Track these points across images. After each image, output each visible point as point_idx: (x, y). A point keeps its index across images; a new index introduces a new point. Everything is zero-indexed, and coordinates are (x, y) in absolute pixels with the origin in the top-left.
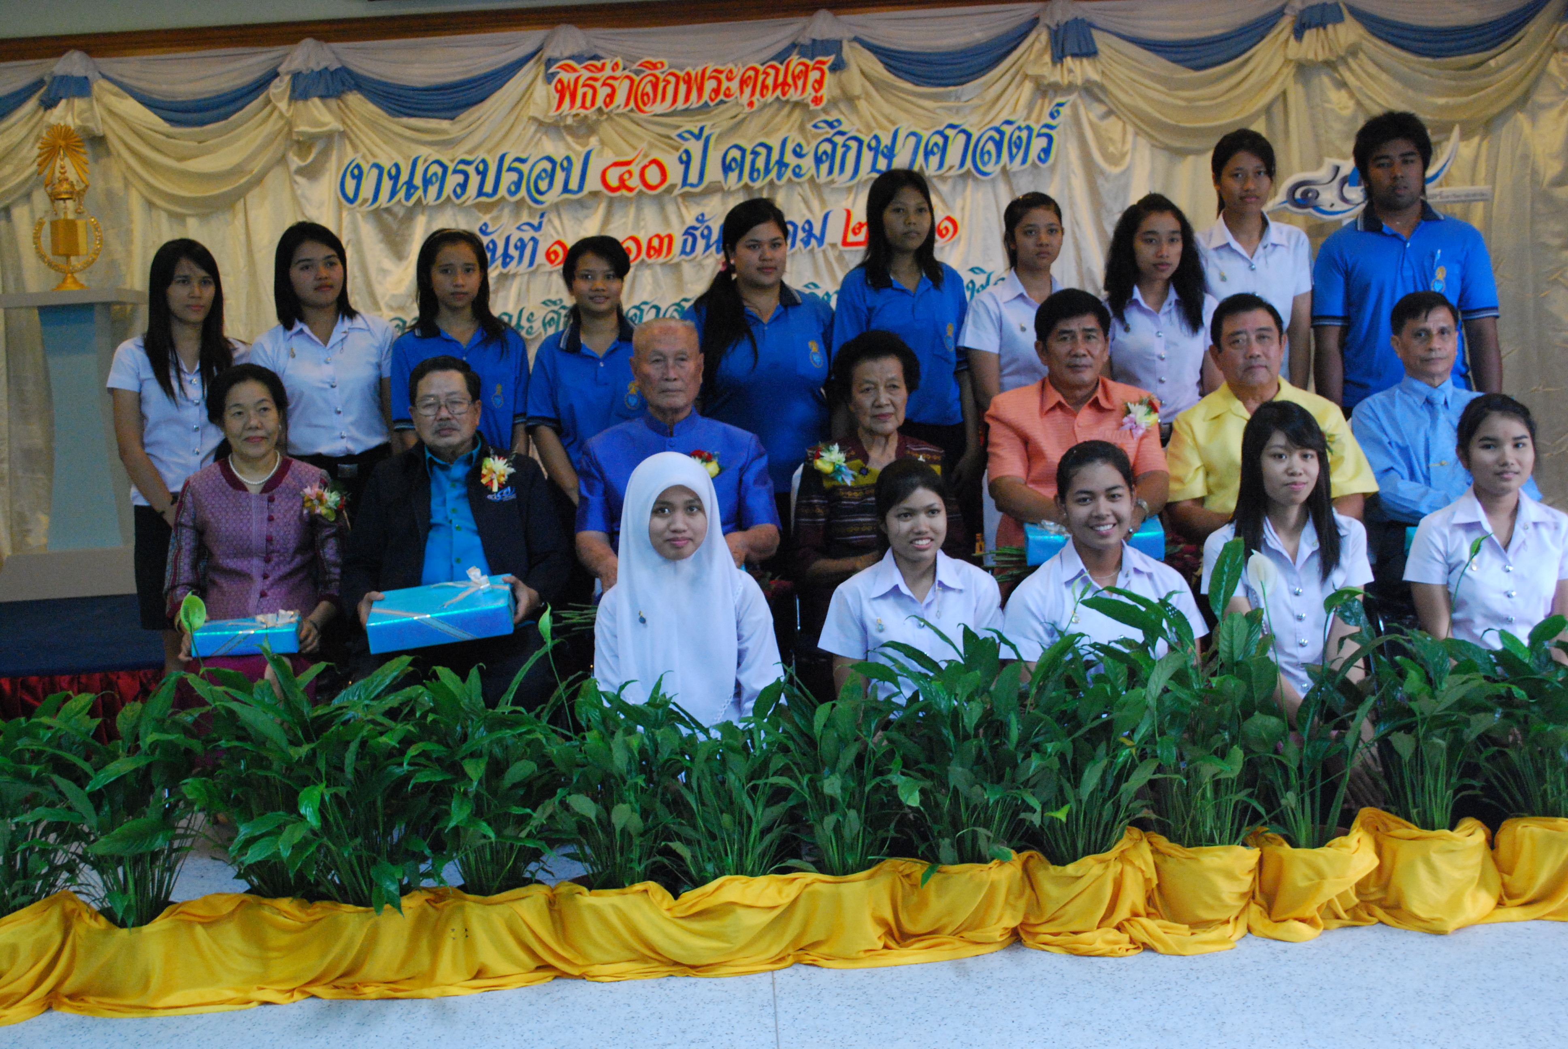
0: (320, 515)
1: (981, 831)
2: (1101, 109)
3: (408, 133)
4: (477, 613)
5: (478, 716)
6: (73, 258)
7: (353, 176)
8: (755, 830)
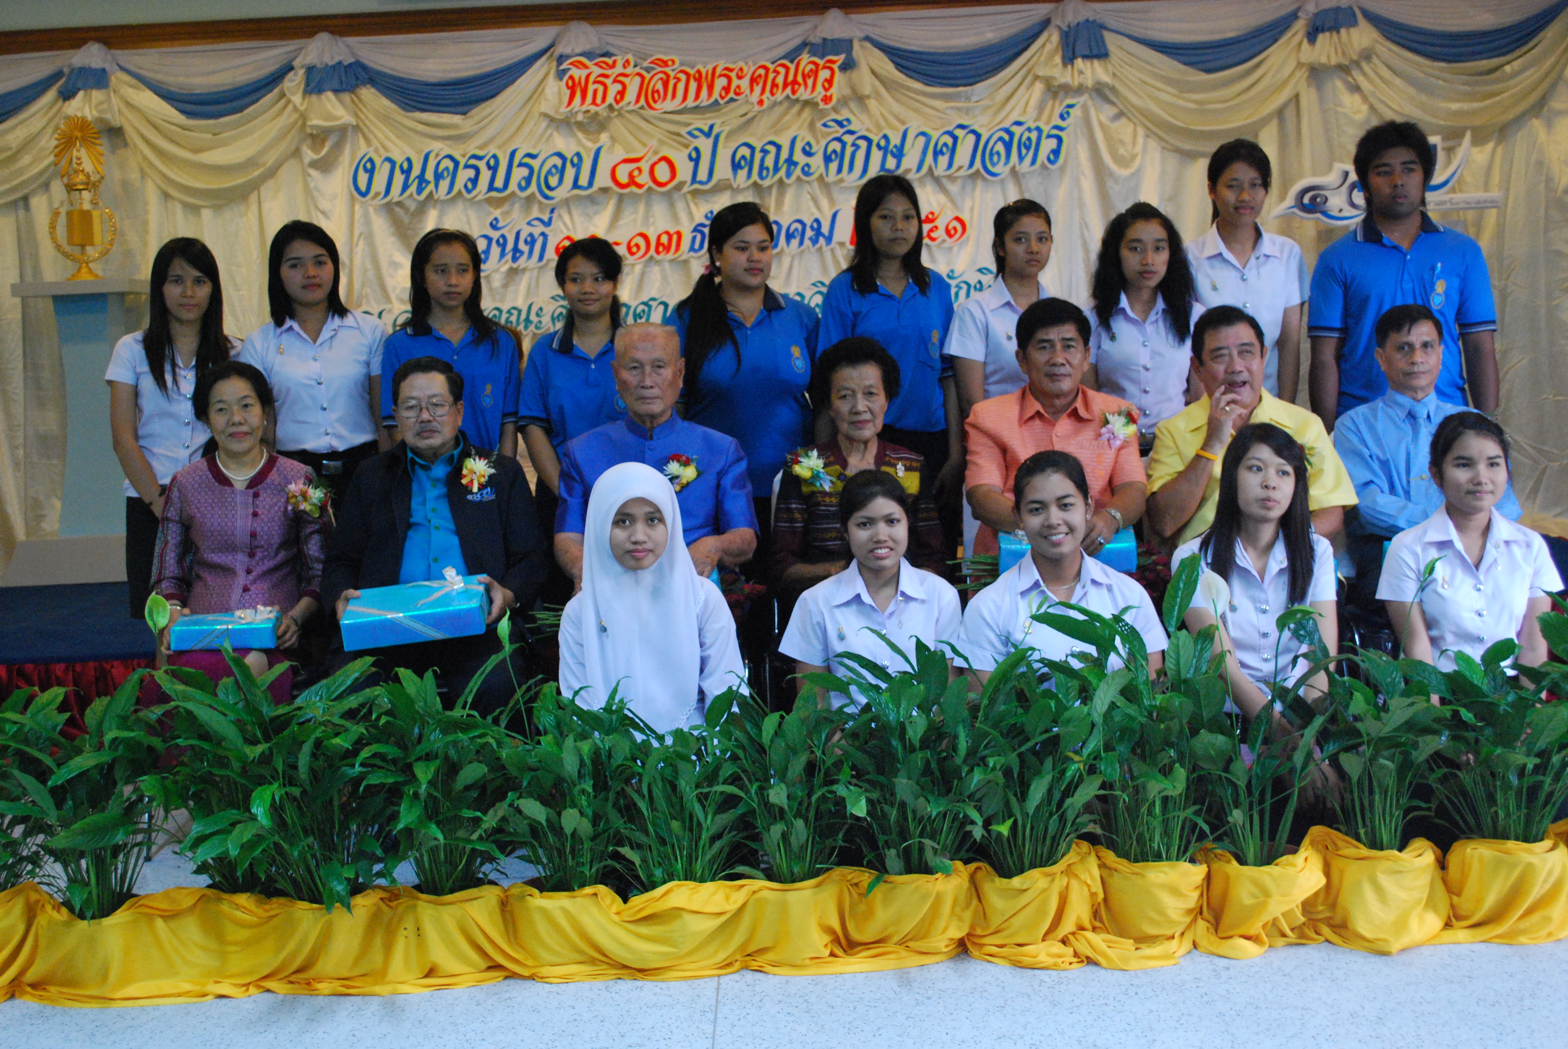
0: (304, 512)
1: (927, 842)
2: (1112, 111)
3: (421, 128)
4: (449, 613)
5: (433, 718)
6: (88, 248)
7: (366, 170)
8: (705, 836)
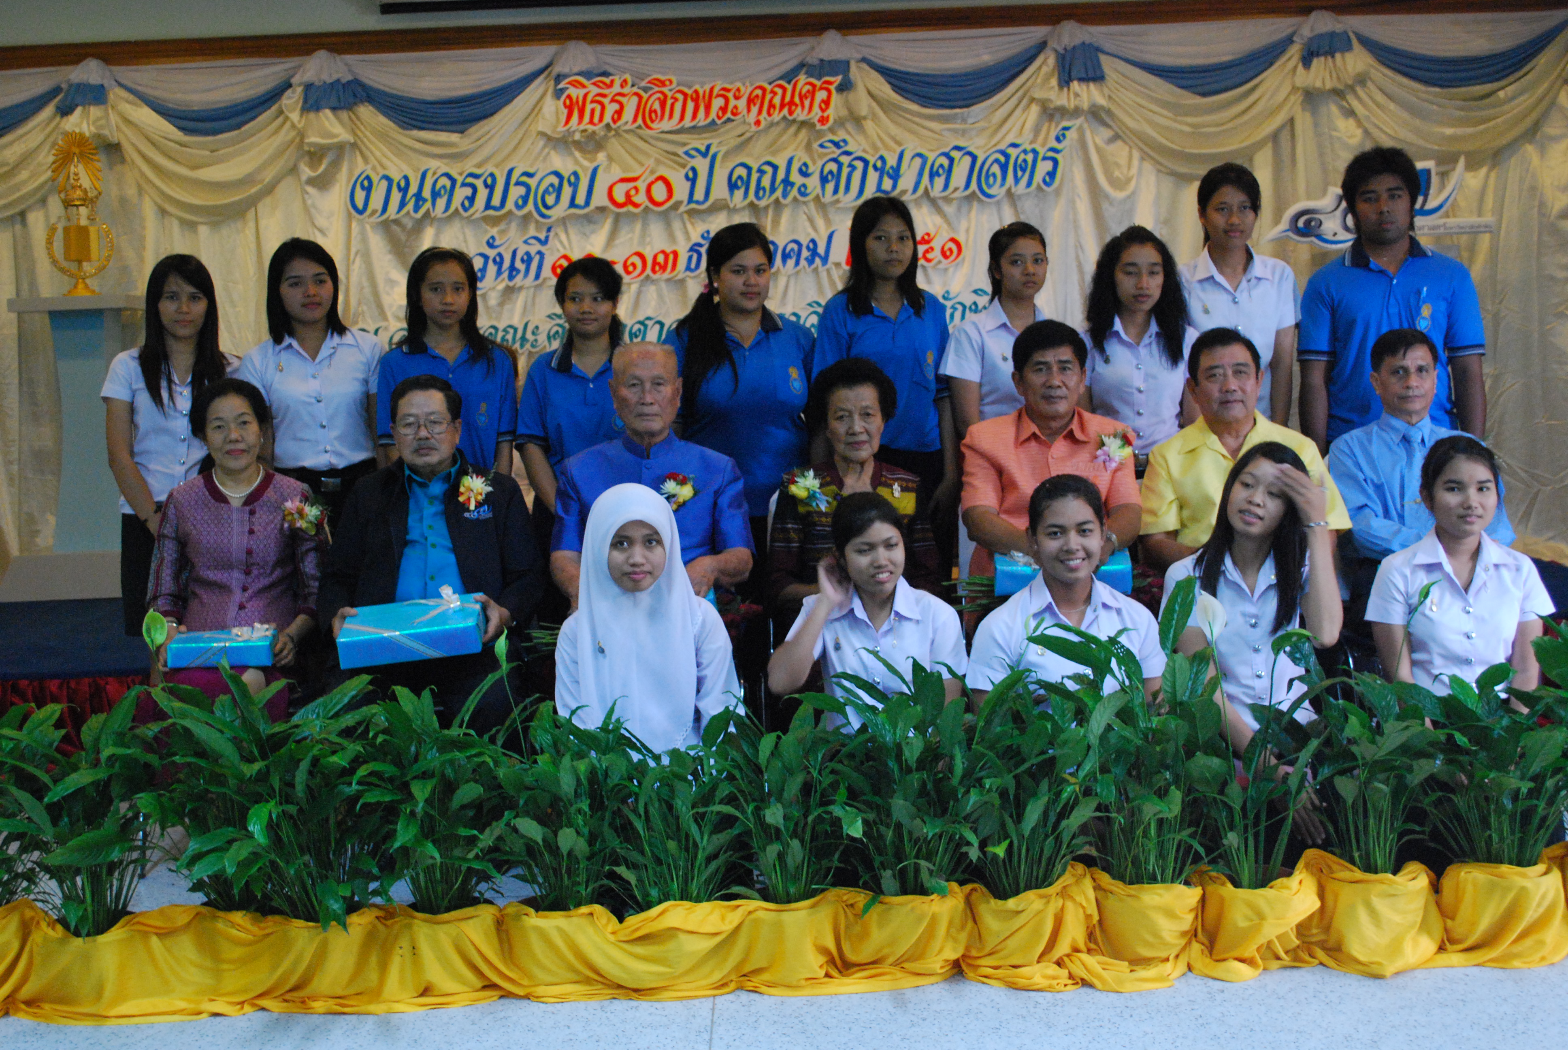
0: (300, 529)
1: (923, 863)
2: (1108, 133)
3: (418, 146)
4: (445, 631)
5: (430, 736)
6: (85, 264)
7: (363, 187)
8: (701, 856)
